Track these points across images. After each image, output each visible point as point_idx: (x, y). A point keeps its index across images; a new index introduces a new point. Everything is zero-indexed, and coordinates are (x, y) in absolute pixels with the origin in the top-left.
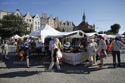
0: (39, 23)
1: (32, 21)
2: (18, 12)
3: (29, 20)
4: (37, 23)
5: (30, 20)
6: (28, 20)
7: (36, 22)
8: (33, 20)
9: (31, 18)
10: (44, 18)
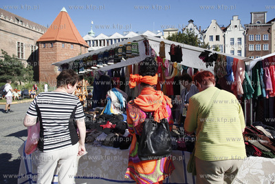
0: (240, 39)
1: (221, 38)
2: (191, 25)
3: (214, 38)
4: (236, 41)
5: (217, 38)
6: (211, 37)
7: (233, 39)
8: (224, 36)
9: (220, 33)
10: (257, 24)
